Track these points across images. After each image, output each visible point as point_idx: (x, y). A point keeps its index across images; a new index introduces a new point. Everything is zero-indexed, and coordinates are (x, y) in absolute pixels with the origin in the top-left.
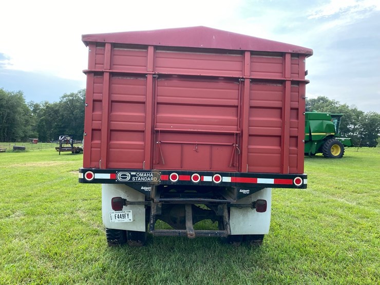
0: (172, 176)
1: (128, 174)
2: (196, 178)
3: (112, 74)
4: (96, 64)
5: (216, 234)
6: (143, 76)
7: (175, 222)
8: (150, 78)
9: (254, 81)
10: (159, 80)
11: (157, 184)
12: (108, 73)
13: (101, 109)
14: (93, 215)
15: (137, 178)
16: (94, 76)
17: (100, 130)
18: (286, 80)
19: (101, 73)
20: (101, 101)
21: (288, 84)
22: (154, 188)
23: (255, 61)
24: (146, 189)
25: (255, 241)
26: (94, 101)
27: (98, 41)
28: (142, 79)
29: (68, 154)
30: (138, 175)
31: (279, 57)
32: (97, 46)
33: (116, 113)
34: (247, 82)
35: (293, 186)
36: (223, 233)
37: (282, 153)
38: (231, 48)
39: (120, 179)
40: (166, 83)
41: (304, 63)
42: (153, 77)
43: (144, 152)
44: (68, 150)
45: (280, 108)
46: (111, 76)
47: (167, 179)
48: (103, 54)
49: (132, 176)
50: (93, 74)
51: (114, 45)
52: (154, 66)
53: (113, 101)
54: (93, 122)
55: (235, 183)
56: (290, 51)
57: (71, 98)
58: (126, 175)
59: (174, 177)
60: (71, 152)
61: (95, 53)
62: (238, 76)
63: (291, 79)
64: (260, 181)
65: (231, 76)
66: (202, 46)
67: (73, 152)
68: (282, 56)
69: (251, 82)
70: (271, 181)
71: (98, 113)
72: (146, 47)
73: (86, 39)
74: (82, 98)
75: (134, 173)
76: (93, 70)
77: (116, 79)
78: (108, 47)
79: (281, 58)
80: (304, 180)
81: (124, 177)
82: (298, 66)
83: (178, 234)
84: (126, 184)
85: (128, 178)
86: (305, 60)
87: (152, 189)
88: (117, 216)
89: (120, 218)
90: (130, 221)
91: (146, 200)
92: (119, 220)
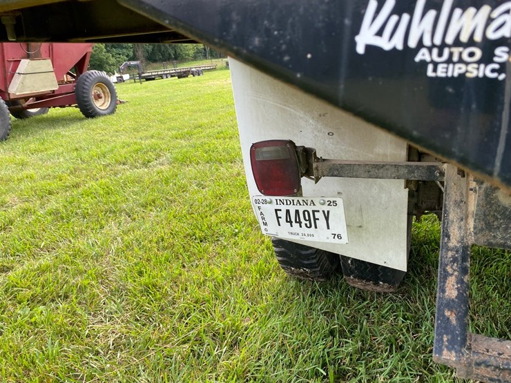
88: (282, 214)
89: (296, 225)
90: (337, 240)
91: (413, 155)
92: (292, 230)
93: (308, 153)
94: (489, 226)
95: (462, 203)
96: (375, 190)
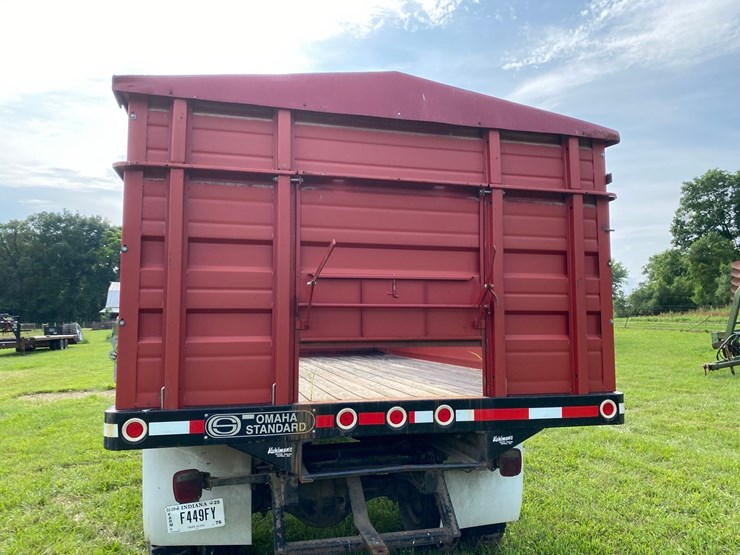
0: (342, 416)
1: (234, 419)
2: (397, 417)
3: (192, 174)
4: (147, 149)
5: (429, 538)
6: (268, 178)
7: (311, 512)
8: (284, 185)
9: (511, 194)
10: (303, 189)
11: (306, 439)
12: (182, 172)
13: (164, 260)
14: (97, 505)
15: (257, 427)
16: (145, 176)
17: (160, 311)
18: (572, 194)
19: (164, 172)
20: (161, 239)
21: (578, 202)
22: (300, 448)
23: (507, 151)
24: (278, 452)
25: (488, 536)
26: (144, 238)
27: (156, 93)
28: (263, 186)
29: (8, 355)
30: (260, 419)
31: (554, 146)
32: (149, 106)
33: (199, 269)
34: (498, 196)
35: (601, 421)
36: (442, 535)
37: (573, 351)
38: (461, 123)
39: (214, 433)
40: (323, 195)
41: (603, 158)
42: (292, 182)
43: (274, 362)
44: (7, 346)
45: (564, 253)
46: (188, 178)
47: (332, 426)
48: (167, 126)
49: (245, 423)
50: (141, 174)
51: (195, 105)
52: (295, 158)
53: (192, 240)
54: (143, 291)
55: (484, 422)
56: (577, 133)
57: (9, 231)
58: (231, 422)
59: (347, 419)
60: (14, 350)
61: (145, 123)
62: (478, 184)
63: (584, 192)
64: (535, 413)
65: (465, 183)
66: (399, 115)
67: (17, 350)
68: (560, 143)
69: (504, 196)
70: (556, 413)
71: (154, 268)
72: (271, 112)
73: (124, 88)
74: (38, 232)
75: (251, 416)
76: (144, 163)
77: (200, 185)
78: (179, 109)
79: (559, 146)
80: (620, 405)
81: (225, 425)
82: (590, 164)
83: (342, 549)
84: (229, 444)
85: (236, 429)
86: (603, 151)
87: (295, 451)
88: (185, 515)
89: (193, 521)
90: (219, 525)
91: (254, 470)
92: (191, 525)
93: (206, 475)
94: (289, 496)
95: (278, 489)
96: (233, 495)
